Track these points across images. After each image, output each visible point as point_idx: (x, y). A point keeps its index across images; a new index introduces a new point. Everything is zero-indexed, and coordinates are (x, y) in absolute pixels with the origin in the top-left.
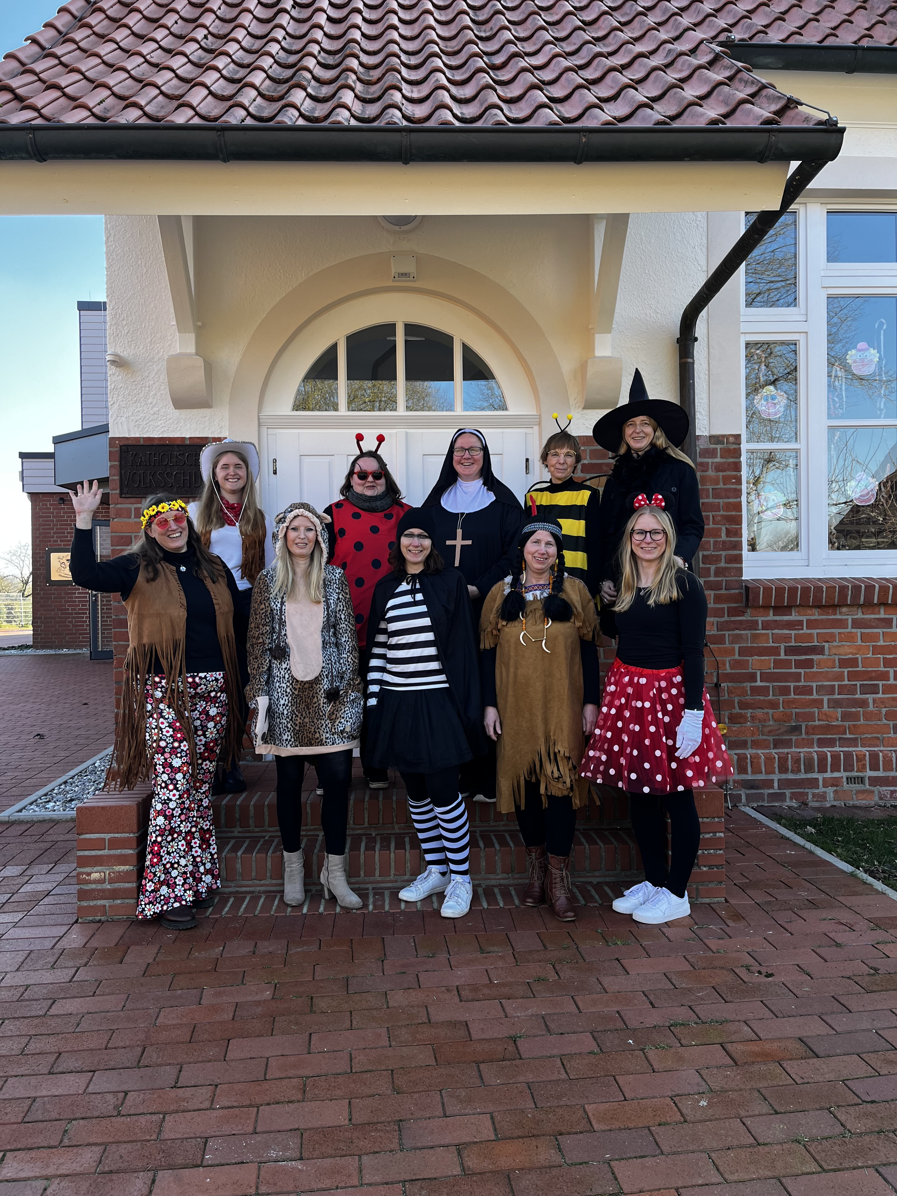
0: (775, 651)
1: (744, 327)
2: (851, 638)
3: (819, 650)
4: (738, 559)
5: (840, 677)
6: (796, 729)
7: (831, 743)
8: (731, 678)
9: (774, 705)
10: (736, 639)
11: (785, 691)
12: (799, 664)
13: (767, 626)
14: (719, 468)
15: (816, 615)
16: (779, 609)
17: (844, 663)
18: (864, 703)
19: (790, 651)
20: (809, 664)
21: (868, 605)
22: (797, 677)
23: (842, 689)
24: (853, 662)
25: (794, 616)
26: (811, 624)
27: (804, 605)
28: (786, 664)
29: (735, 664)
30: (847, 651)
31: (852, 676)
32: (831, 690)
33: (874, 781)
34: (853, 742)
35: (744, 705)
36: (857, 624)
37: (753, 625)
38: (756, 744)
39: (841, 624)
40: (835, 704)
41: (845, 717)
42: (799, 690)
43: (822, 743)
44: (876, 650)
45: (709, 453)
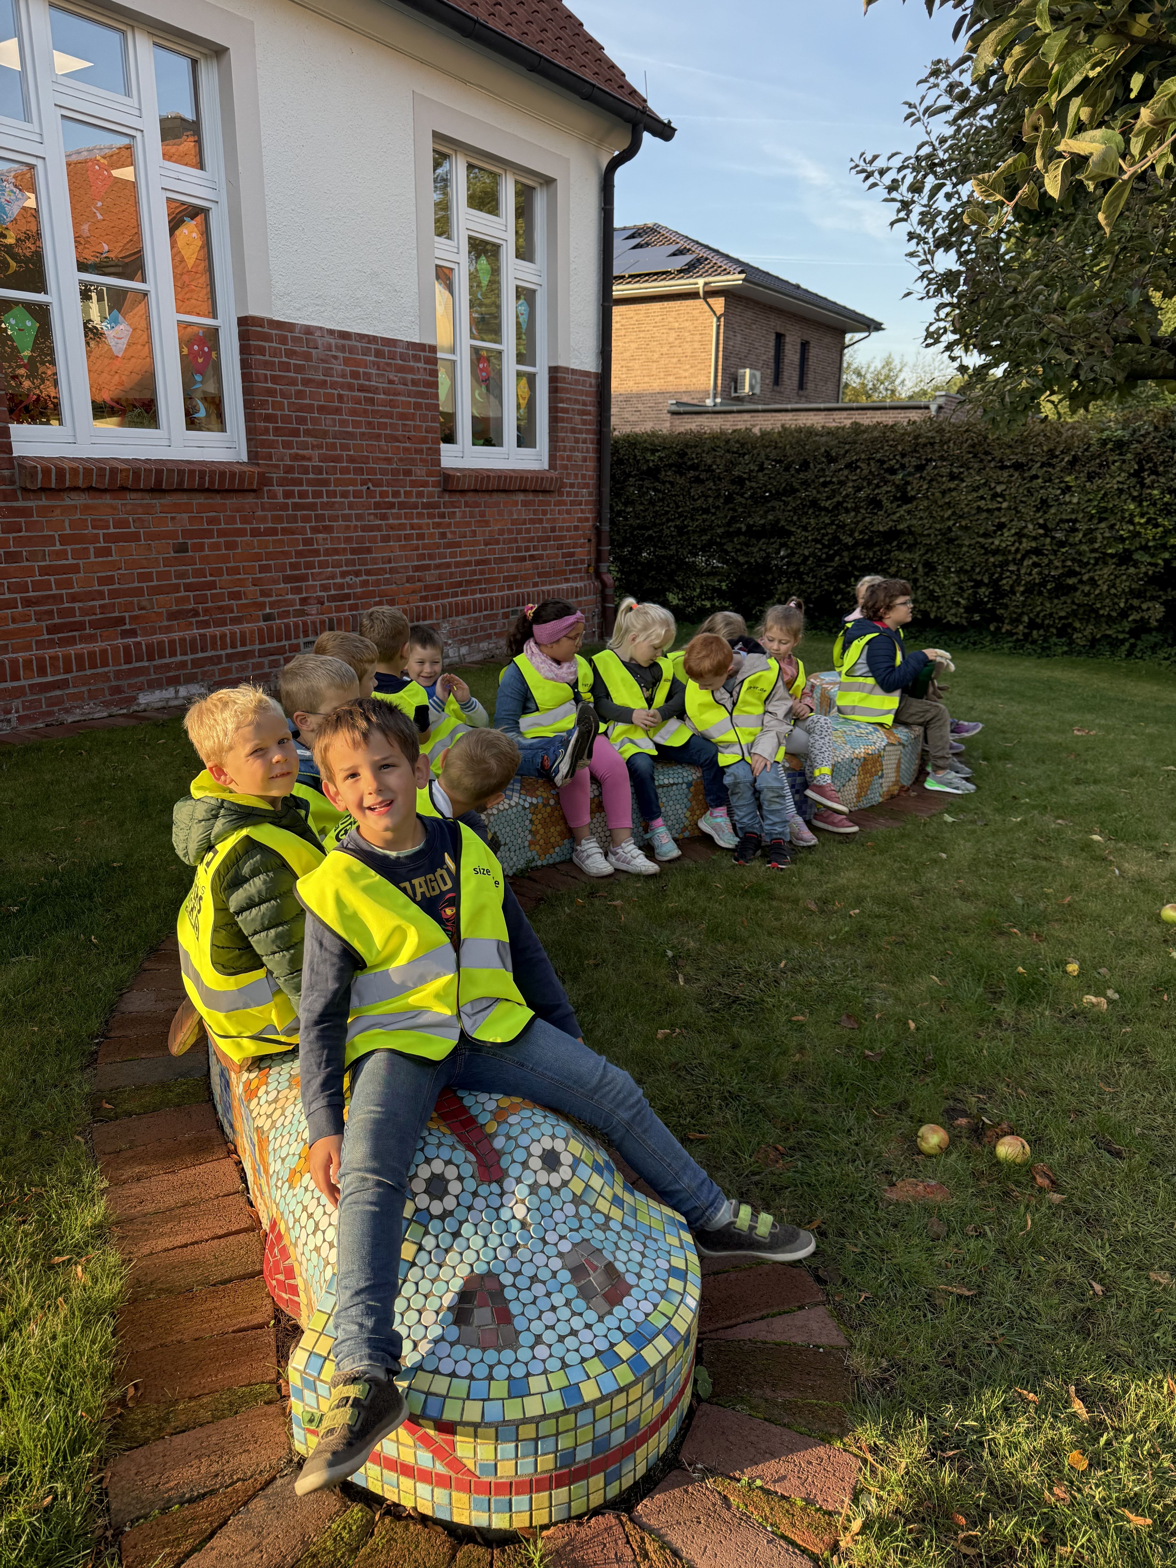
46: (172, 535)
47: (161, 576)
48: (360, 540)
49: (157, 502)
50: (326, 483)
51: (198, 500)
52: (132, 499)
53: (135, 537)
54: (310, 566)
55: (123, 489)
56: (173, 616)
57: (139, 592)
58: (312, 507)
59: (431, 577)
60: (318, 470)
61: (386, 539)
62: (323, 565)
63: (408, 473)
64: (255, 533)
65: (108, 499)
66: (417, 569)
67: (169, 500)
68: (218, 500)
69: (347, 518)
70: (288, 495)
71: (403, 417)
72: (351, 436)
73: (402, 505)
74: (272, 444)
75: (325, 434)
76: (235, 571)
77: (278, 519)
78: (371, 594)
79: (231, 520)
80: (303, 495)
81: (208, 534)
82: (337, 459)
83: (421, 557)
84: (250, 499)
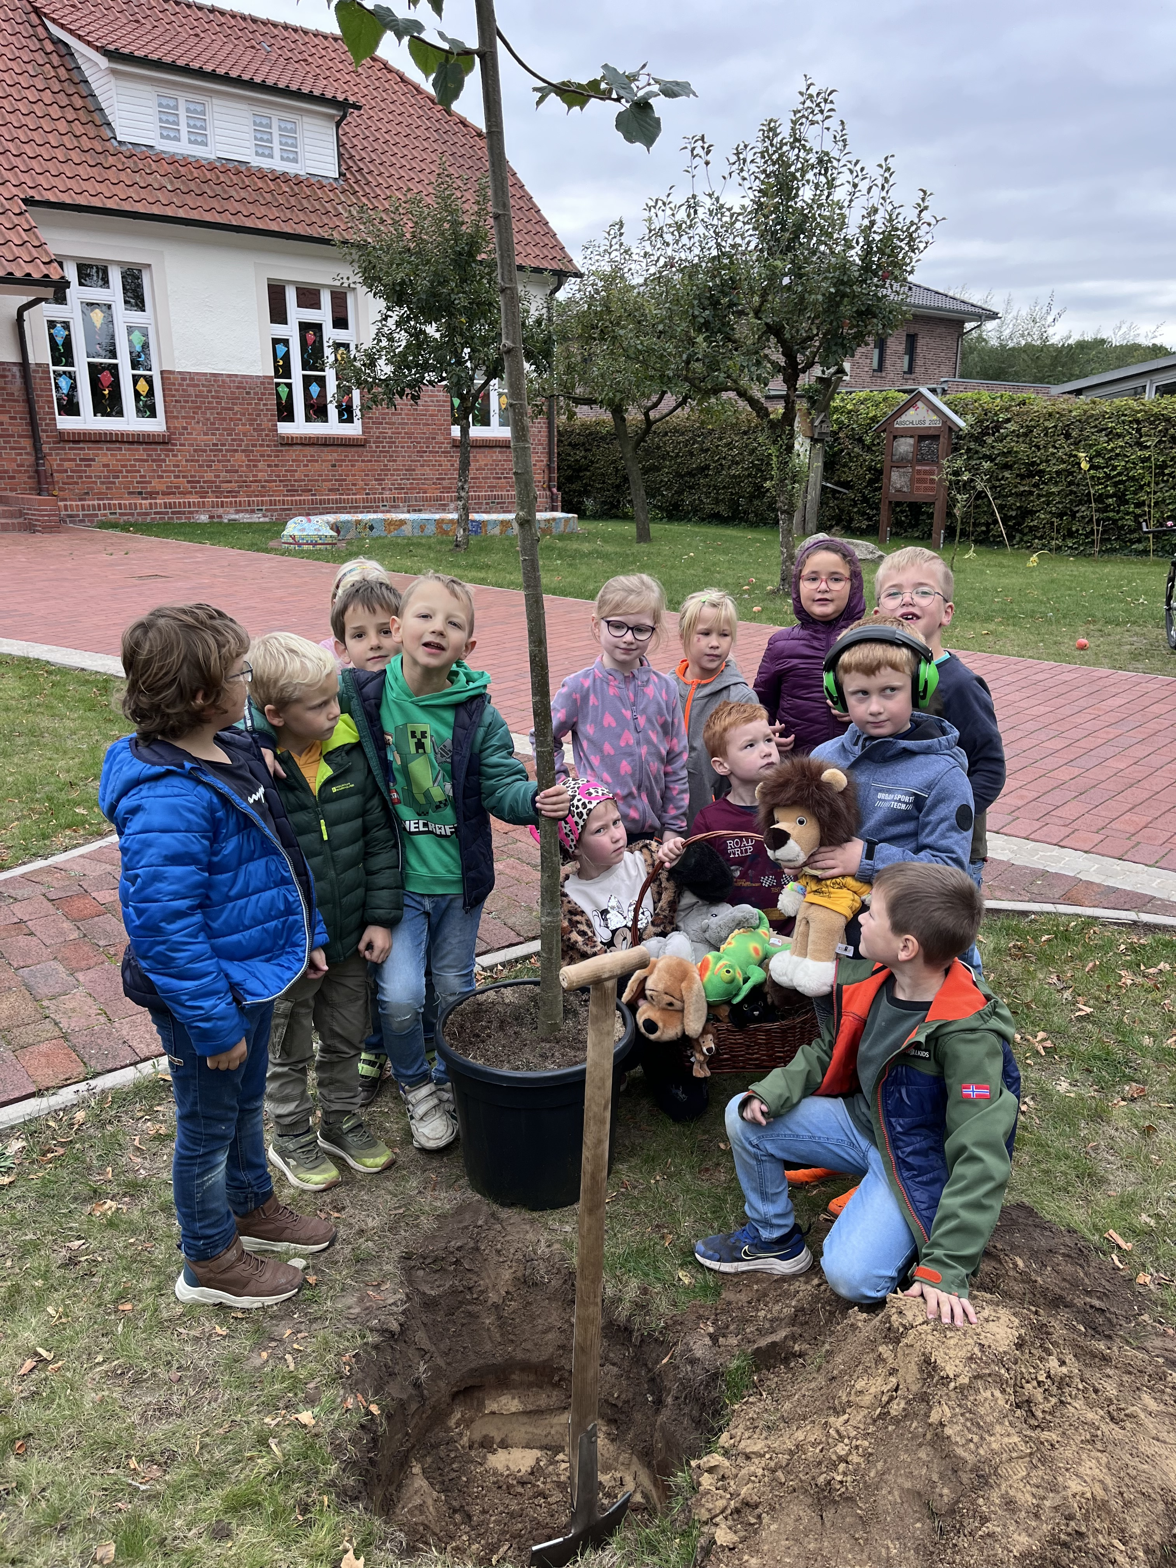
0: (75, 460)
1: (45, 313)
2: (106, 455)
3: (94, 460)
4: (55, 419)
5: (103, 472)
6: (87, 493)
7: (102, 499)
8: (58, 471)
9: (77, 483)
10: (57, 454)
11: (81, 477)
12: (86, 466)
13: (70, 449)
14: (41, 378)
15: (90, 445)
16: (74, 442)
17: (104, 466)
18: (114, 483)
19: (81, 460)
20: (90, 466)
21: (111, 442)
22: (85, 471)
23: (105, 477)
24: (108, 466)
25: (81, 445)
26: (89, 449)
27: (85, 441)
28: (80, 466)
29: (58, 465)
30: (105, 460)
31: (108, 471)
32: (100, 477)
33: (121, 514)
34: (111, 499)
35: (64, 483)
36: (108, 449)
37: (64, 449)
38: (71, 500)
39: (101, 449)
40: (102, 483)
41: (107, 488)
42: (86, 477)
43: (99, 499)
44: (117, 460)
45: (34, 371)
46: (331, 461)
47: (327, 475)
48: (410, 466)
49: (326, 449)
50: (394, 442)
51: (340, 449)
52: (316, 448)
53: (317, 461)
54: (386, 475)
55: (313, 444)
56: (330, 490)
57: (318, 480)
58: (388, 452)
59: (445, 483)
60: (391, 438)
61: (422, 466)
62: (392, 475)
63: (434, 438)
64: (363, 461)
65: (308, 448)
66: (438, 479)
67: (329, 448)
68: (348, 449)
69: (404, 456)
70: (377, 447)
71: (431, 415)
72: (407, 424)
73: (430, 452)
74: (371, 428)
75: (394, 423)
76: (354, 475)
77: (372, 456)
78: (415, 489)
79: (353, 456)
80: (384, 447)
81: (344, 461)
82: (400, 433)
83: (440, 474)
84: (361, 449)
